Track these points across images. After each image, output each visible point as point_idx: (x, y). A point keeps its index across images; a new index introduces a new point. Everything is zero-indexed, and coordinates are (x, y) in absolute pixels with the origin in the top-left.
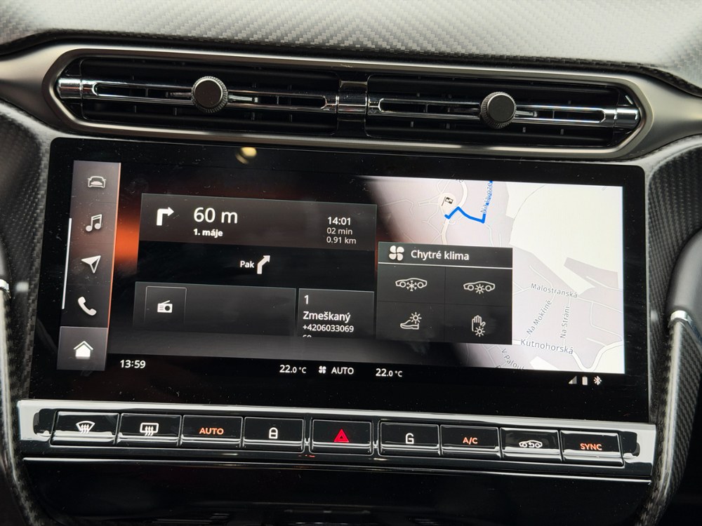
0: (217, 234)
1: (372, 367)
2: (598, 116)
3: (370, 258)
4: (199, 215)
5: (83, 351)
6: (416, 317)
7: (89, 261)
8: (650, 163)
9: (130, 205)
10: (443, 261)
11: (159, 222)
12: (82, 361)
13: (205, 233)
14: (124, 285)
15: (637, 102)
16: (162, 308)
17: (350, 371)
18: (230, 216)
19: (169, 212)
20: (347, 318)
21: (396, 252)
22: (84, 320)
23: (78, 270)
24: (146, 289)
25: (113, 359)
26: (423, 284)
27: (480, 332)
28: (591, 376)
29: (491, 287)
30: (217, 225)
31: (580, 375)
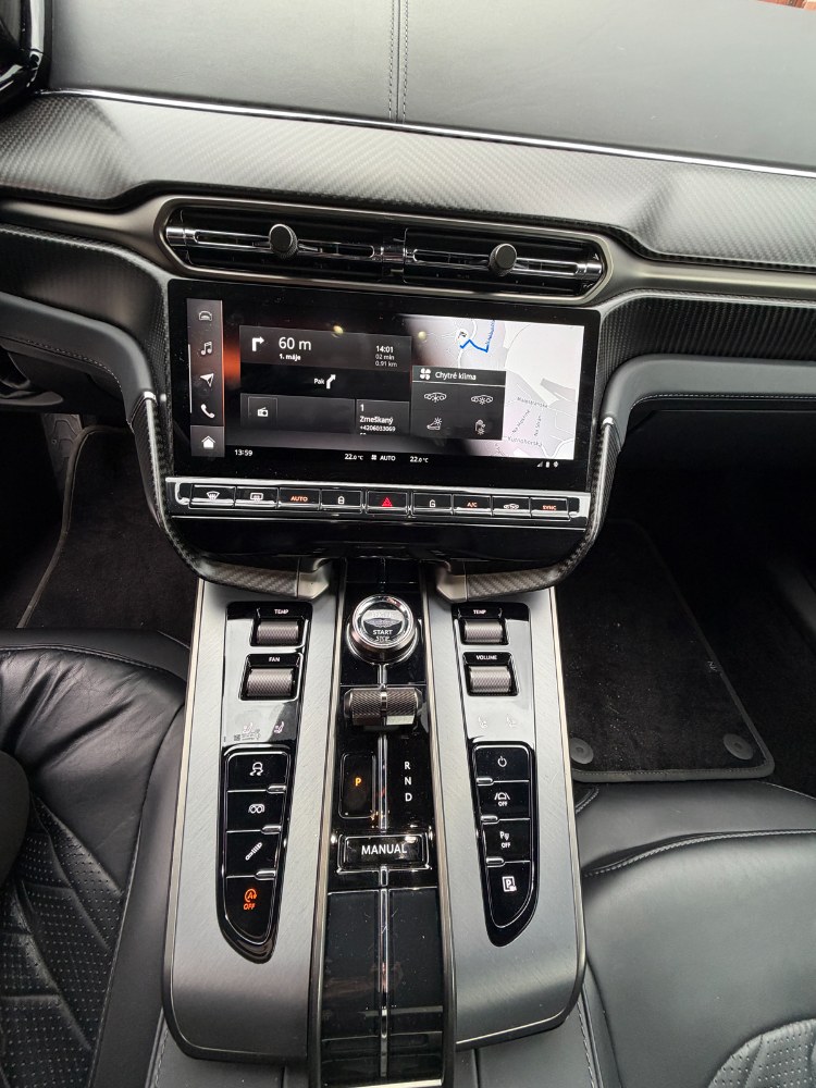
0: (296, 358)
1: (408, 456)
2: (572, 269)
3: (407, 377)
4: (283, 343)
5: (208, 444)
6: (438, 421)
7: (206, 377)
8: (604, 309)
9: (232, 337)
10: (458, 380)
11: (254, 349)
12: (208, 450)
13: (288, 357)
14: (232, 397)
15: (603, 259)
16: (261, 413)
17: (393, 458)
18: (305, 344)
19: (261, 340)
20: (391, 421)
21: (425, 373)
22: (209, 422)
23: (198, 385)
24: (249, 399)
25: (229, 449)
26: (444, 397)
27: (481, 432)
28: (552, 461)
29: (490, 399)
30: (296, 351)
31: (545, 461)
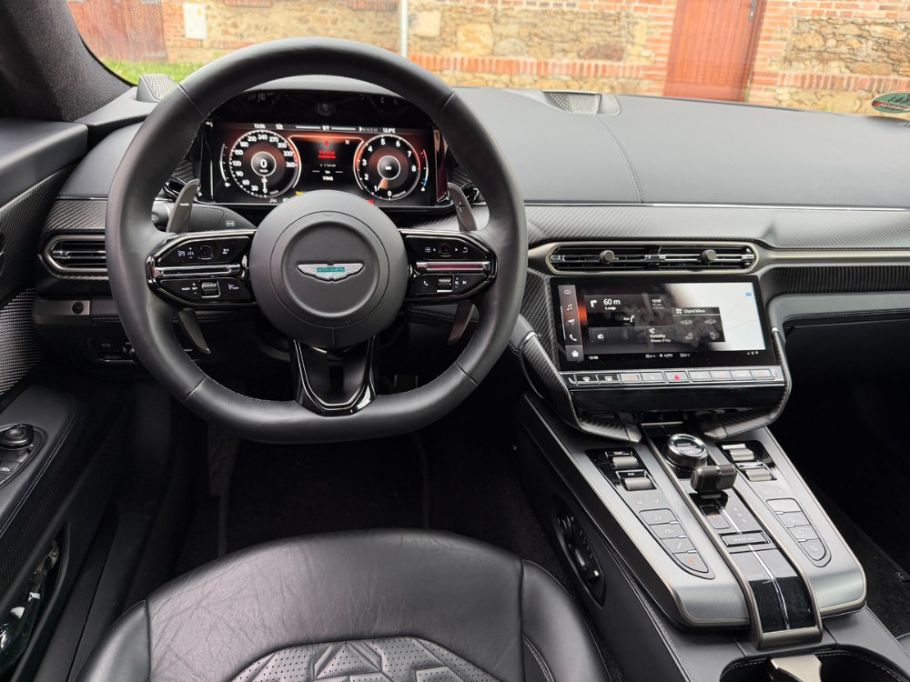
0: (614, 308)
1: (678, 354)
2: (740, 257)
3: (670, 314)
4: (606, 302)
5: (575, 354)
6: (691, 334)
7: (571, 321)
8: (759, 274)
9: (581, 301)
10: (696, 313)
11: (592, 306)
12: (576, 358)
13: (610, 308)
14: (584, 330)
15: (752, 252)
16: (600, 337)
17: (671, 355)
18: (617, 302)
19: (595, 301)
21: (679, 311)
22: (574, 343)
23: (568, 325)
24: (593, 330)
25: (586, 356)
26: (691, 322)
27: (714, 338)
28: (754, 351)
29: (714, 322)
30: (613, 305)
31: (750, 351)
